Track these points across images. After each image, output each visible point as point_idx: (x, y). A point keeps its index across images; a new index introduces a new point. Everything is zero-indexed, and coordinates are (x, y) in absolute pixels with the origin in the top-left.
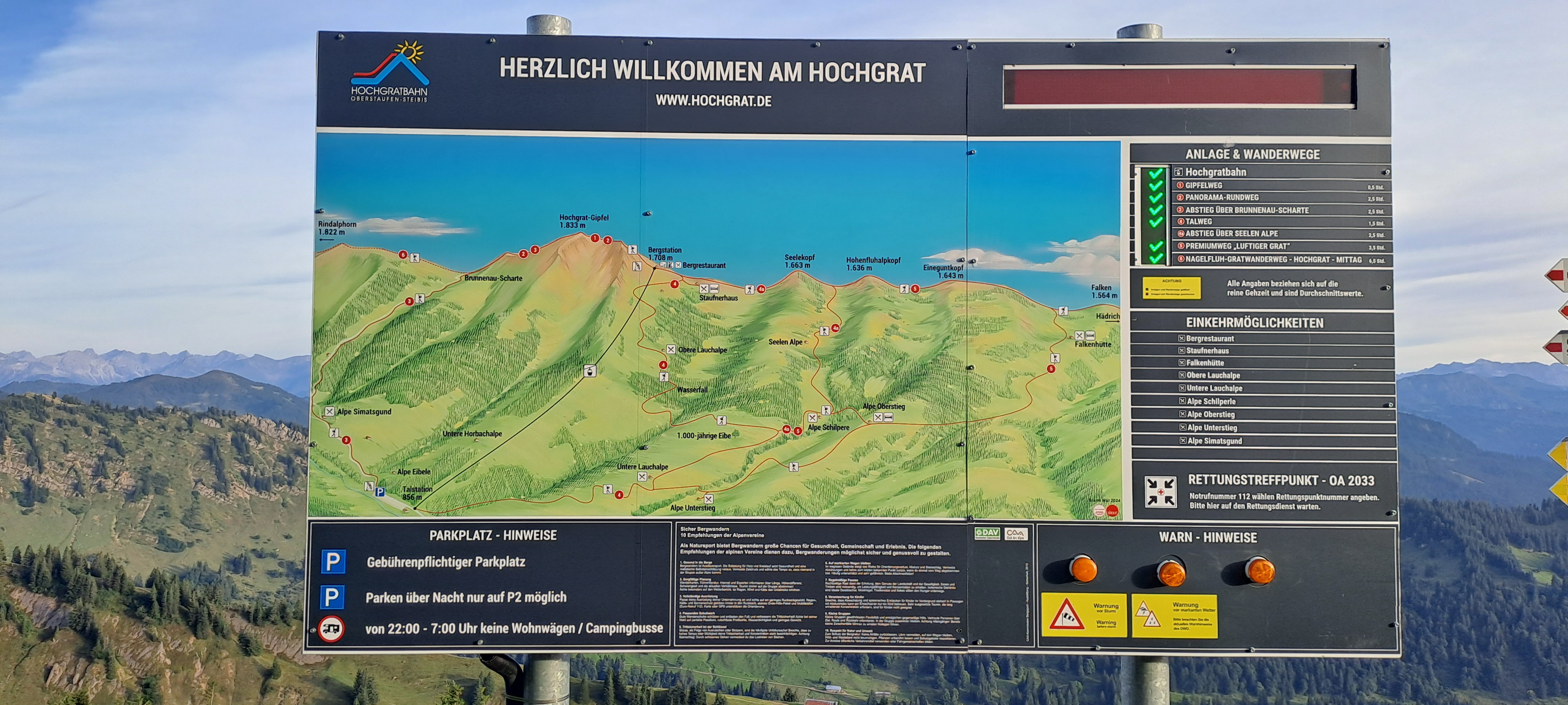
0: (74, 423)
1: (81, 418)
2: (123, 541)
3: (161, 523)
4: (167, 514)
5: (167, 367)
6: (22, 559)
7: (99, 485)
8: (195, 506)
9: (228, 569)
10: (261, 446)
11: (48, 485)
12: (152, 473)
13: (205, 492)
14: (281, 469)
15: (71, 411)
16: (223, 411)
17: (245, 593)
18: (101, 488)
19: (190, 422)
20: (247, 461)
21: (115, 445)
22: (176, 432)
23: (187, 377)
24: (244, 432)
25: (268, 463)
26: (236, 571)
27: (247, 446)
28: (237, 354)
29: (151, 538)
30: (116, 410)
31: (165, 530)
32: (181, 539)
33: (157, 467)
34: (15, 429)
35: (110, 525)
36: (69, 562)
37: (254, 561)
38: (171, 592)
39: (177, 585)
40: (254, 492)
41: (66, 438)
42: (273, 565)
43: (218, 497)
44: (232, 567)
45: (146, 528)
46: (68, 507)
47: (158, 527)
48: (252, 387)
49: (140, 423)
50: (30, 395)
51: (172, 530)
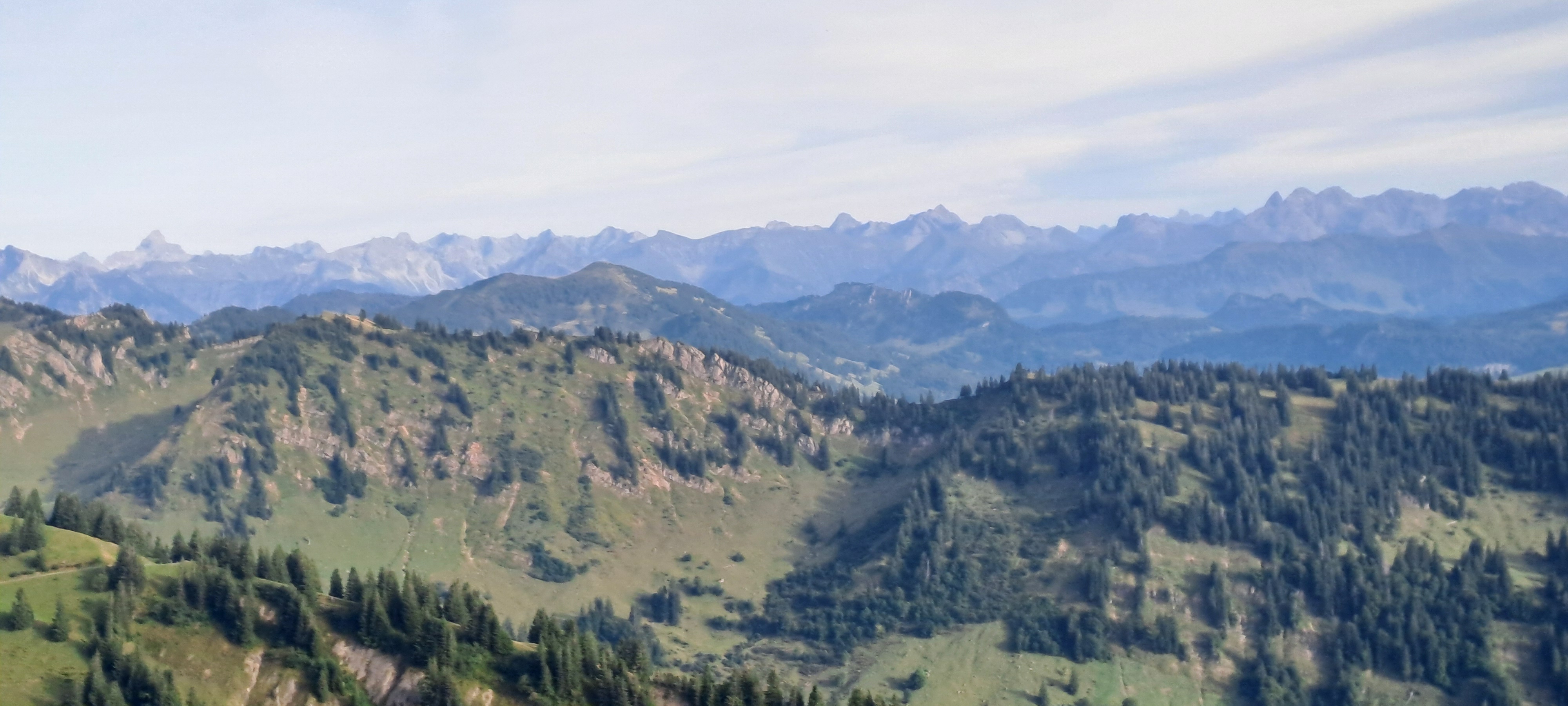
0: (394, 362)
1: (404, 353)
2: (480, 561)
3: (534, 532)
4: (543, 517)
5: (521, 261)
6: (344, 590)
7: (438, 466)
8: (587, 501)
9: (645, 614)
10: (682, 395)
11: (365, 467)
12: (515, 445)
13: (600, 477)
14: (718, 437)
15: (389, 342)
16: (619, 334)
17: (675, 656)
18: (441, 473)
19: (568, 357)
20: (663, 424)
21: (456, 398)
22: (547, 374)
23: (554, 277)
24: (656, 370)
25: (697, 424)
26: (658, 619)
27: (661, 397)
28: (629, 232)
29: (522, 558)
30: (455, 337)
31: (540, 544)
32: (567, 558)
33: (523, 436)
34: (311, 373)
35: (458, 534)
36: (413, 598)
37: (685, 602)
38: (569, 650)
39: (576, 640)
40: (676, 477)
41: (383, 386)
42: (715, 608)
43: (620, 485)
44: (649, 609)
45: (512, 539)
46: (395, 502)
47: (529, 540)
48: (659, 289)
49: (491, 359)
50: (328, 316)
51: (552, 542)
